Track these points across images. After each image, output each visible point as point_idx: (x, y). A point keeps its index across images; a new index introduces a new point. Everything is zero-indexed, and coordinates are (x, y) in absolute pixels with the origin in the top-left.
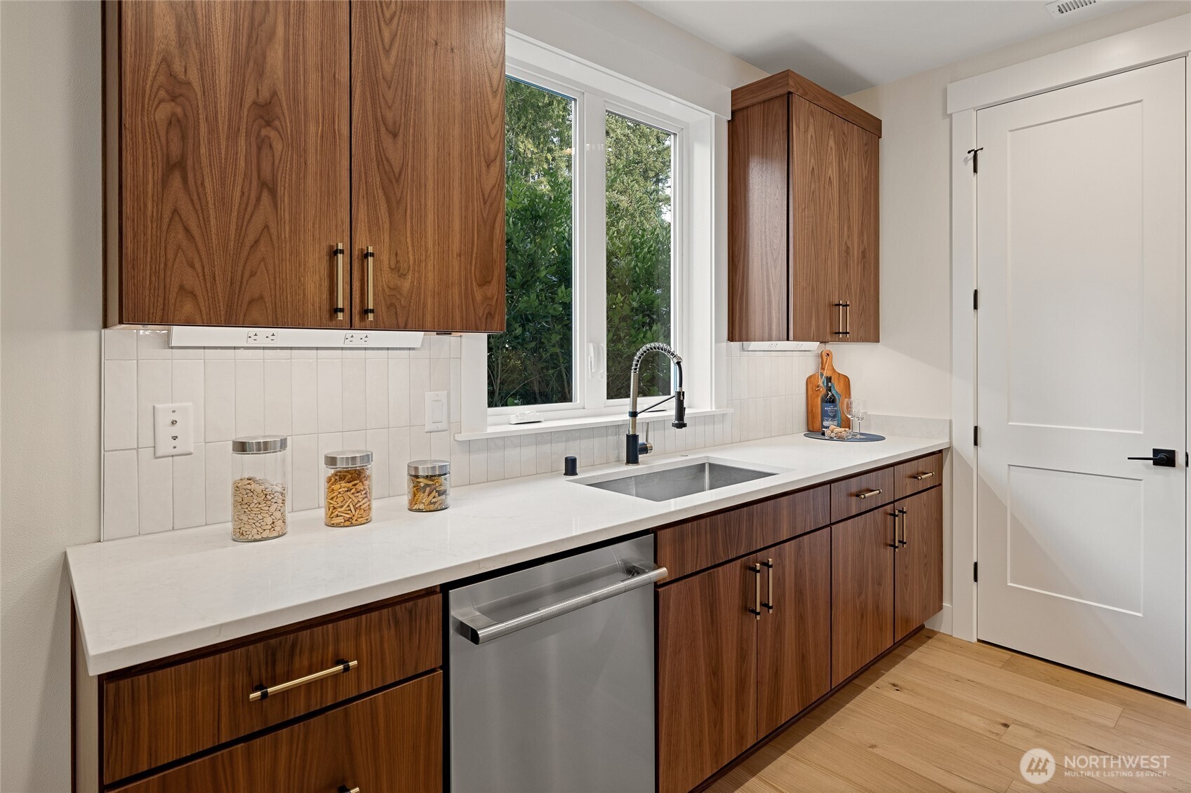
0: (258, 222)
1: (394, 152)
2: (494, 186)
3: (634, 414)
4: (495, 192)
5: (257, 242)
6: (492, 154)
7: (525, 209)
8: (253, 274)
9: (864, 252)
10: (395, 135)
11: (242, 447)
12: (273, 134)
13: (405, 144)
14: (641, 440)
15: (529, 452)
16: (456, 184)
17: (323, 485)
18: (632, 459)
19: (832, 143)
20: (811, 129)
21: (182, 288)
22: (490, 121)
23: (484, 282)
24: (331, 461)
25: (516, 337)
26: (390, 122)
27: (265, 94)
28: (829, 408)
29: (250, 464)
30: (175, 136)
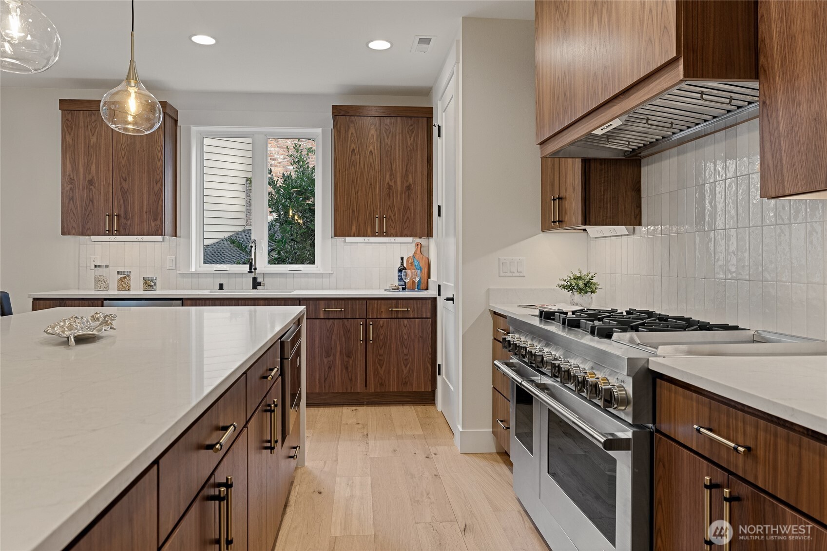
0: (89, 209)
1: (125, 185)
2: (158, 190)
4: (159, 192)
5: (89, 214)
6: (158, 179)
8: (88, 222)
10: (125, 181)
12: (92, 187)
13: (128, 183)
16: (145, 191)
18: (254, 287)
21: (72, 227)
22: (157, 169)
23: (155, 220)
26: (124, 177)
27: (91, 178)
30: (71, 192)
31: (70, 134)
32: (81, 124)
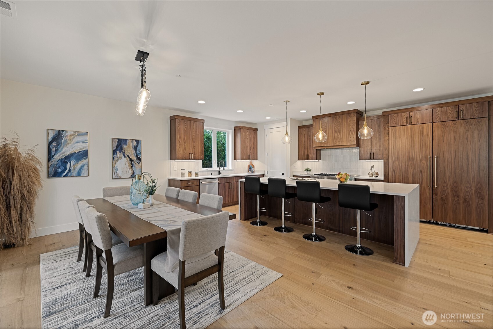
0: (184, 151)
3: (219, 169)
5: (184, 153)
7: (207, 137)
8: (184, 156)
9: (254, 148)
11: (182, 170)
12: (185, 144)
14: (220, 172)
15: (207, 173)
17: (188, 173)
18: (219, 174)
19: (248, 133)
20: (244, 132)
21: (179, 157)
23: (202, 155)
24: (189, 171)
25: (206, 159)
27: (185, 141)
28: (250, 169)
29: (183, 171)
31: (179, 127)
32: (182, 124)
